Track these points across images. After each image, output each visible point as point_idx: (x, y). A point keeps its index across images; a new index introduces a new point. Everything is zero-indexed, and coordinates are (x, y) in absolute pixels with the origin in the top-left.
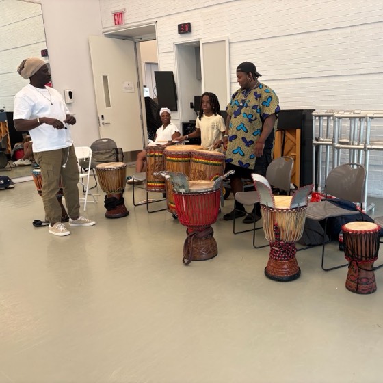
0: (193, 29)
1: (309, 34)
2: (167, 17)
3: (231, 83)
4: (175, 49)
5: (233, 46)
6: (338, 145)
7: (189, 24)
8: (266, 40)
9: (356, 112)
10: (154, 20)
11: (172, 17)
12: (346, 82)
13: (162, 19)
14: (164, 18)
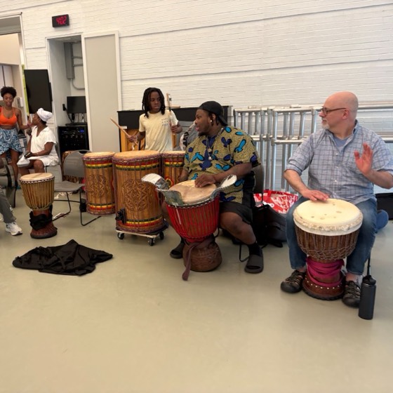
0: (72, 21)
1: (216, 28)
2: (36, 8)
3: (122, 81)
4: (47, 44)
5: (124, 41)
6: (277, 141)
7: (67, 16)
8: (164, 34)
9: (293, 106)
10: (19, 12)
11: (42, 8)
12: (259, 77)
13: (28, 11)
14: (32, 10)
